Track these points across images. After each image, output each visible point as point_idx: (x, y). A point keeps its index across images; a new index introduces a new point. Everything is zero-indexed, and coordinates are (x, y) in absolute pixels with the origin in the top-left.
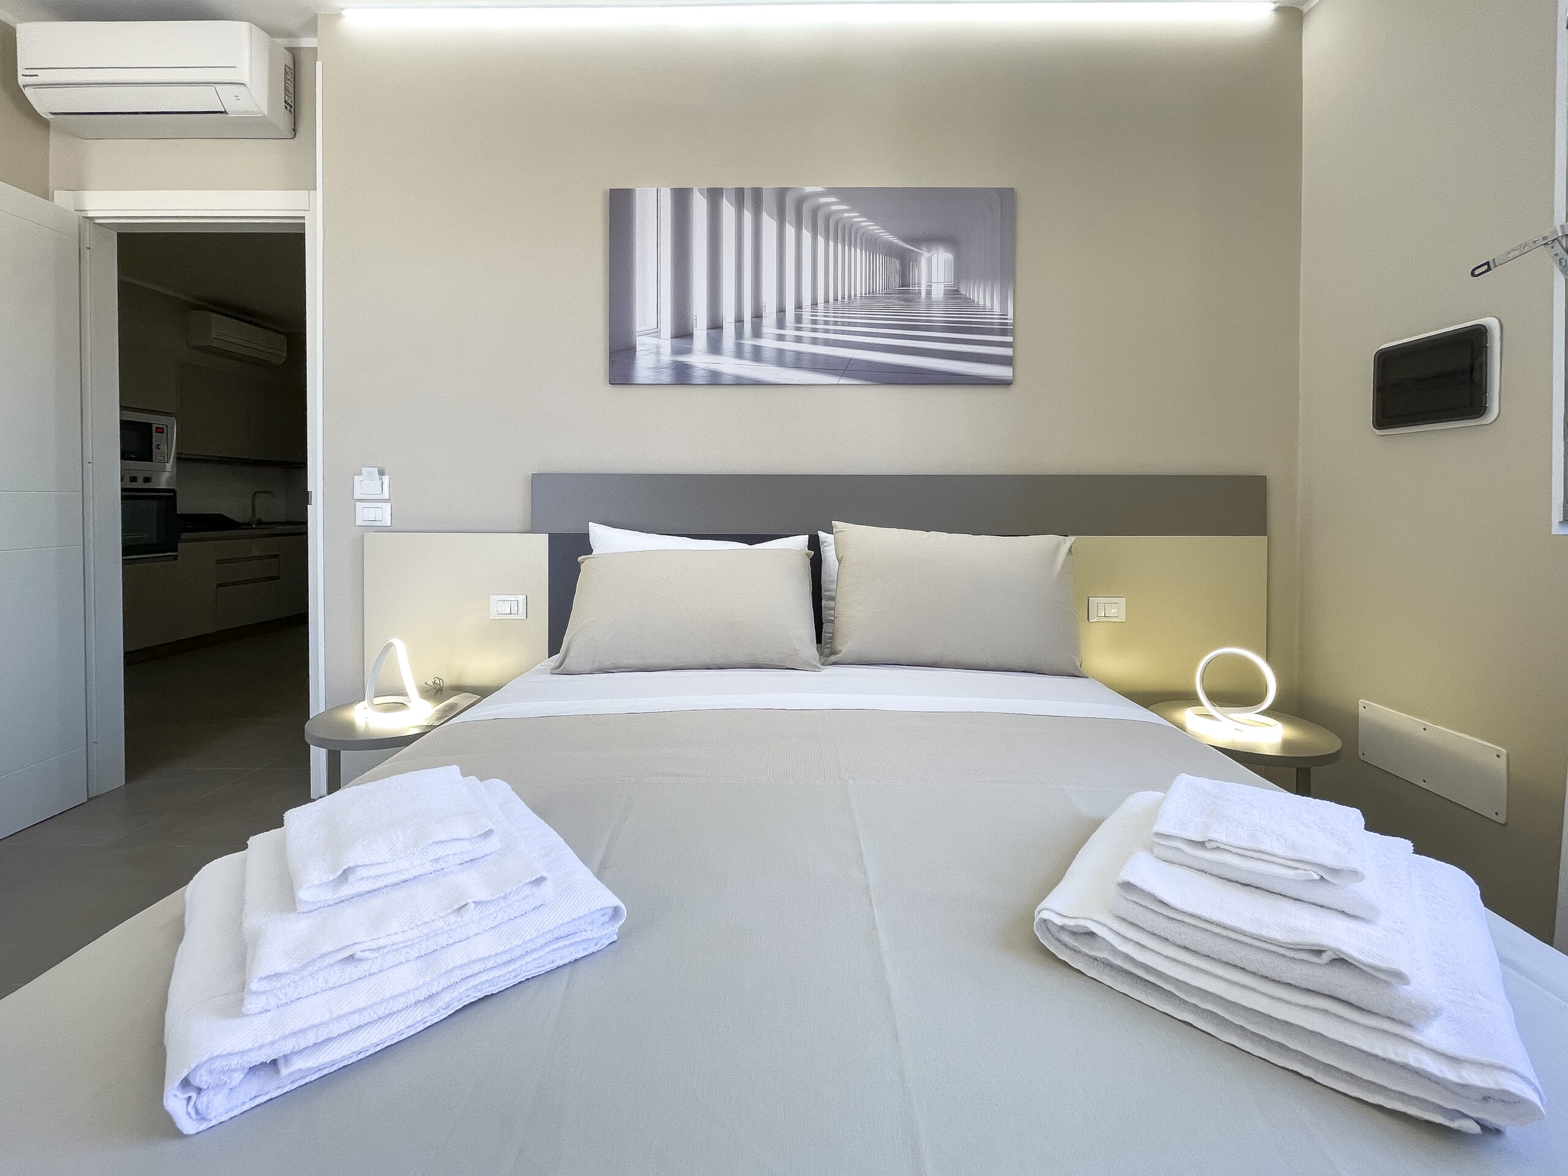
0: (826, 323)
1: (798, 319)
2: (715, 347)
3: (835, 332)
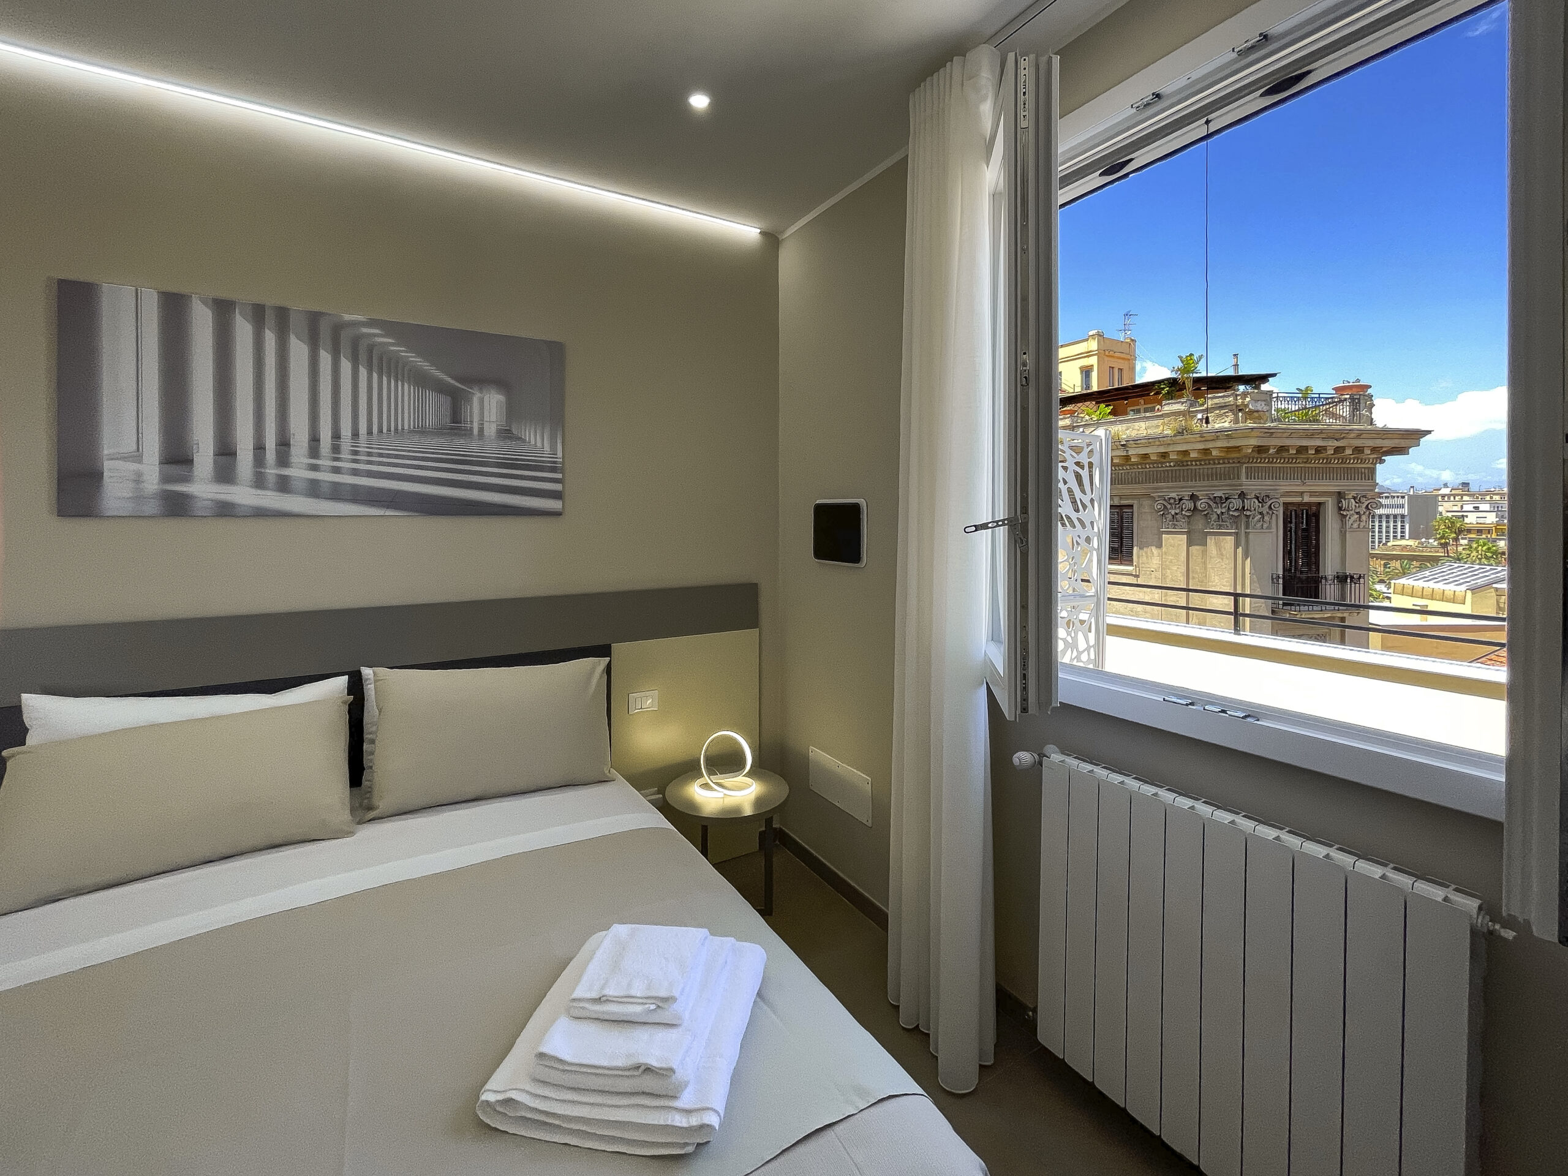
1: (336, 449)
2: (225, 473)
3: (381, 464)
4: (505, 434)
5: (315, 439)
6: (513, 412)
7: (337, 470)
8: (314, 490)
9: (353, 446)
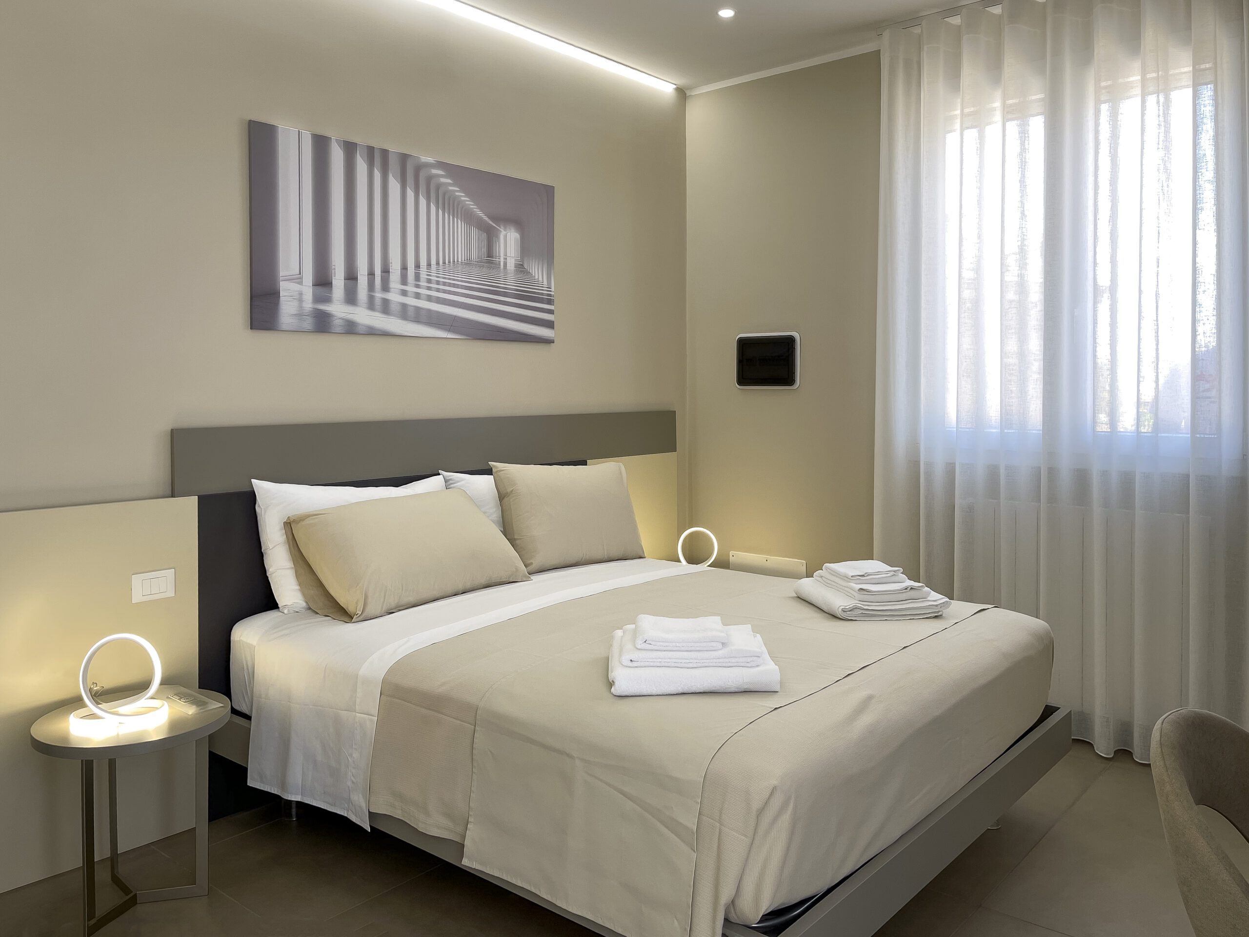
0: (438, 283)
1: (417, 277)
2: (351, 298)
3: (445, 292)
4: (520, 268)
5: (404, 268)
6: (525, 250)
7: (418, 296)
8: (404, 313)
9: (428, 275)
